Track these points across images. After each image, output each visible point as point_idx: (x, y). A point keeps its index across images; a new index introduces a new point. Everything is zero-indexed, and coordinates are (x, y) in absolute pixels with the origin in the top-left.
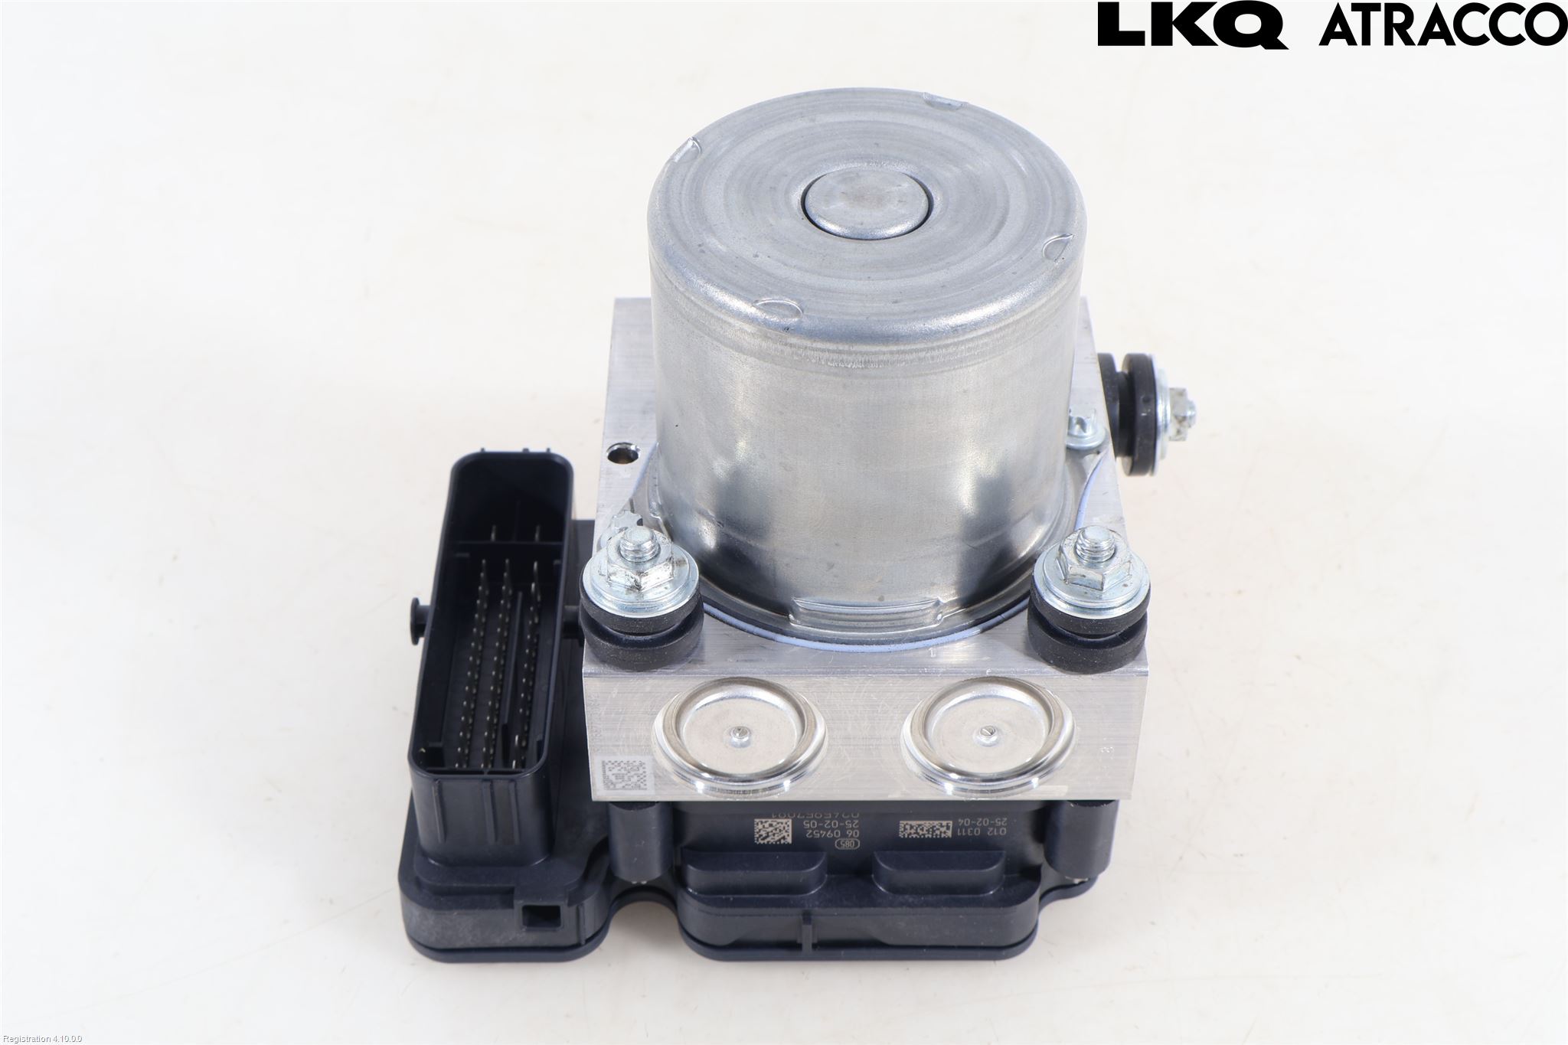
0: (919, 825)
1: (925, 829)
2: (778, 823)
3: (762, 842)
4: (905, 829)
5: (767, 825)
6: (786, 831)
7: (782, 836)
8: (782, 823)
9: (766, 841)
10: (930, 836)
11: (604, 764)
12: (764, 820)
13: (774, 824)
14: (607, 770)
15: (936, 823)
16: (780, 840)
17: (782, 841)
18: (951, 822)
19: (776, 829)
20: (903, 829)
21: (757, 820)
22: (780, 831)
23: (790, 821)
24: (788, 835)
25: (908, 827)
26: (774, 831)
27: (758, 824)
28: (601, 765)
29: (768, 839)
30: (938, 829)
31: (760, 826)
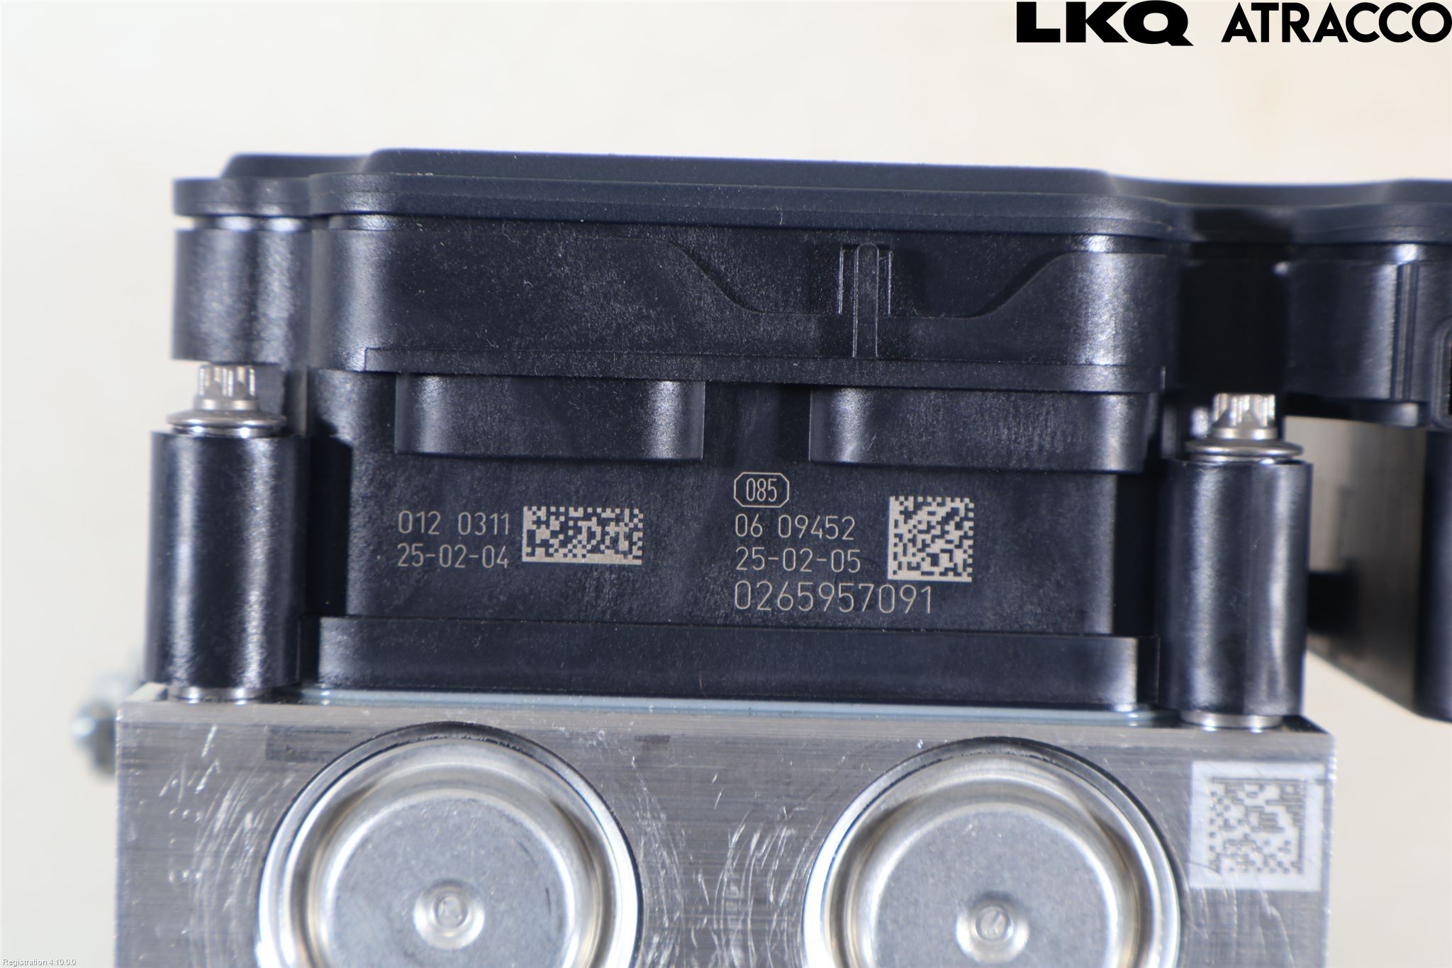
0: (595, 550)
1: (583, 537)
2: (918, 567)
3: (958, 504)
4: (629, 537)
5: (944, 560)
6: (900, 537)
7: (912, 522)
8: (910, 567)
9: (949, 505)
10: (572, 513)
11: (1298, 865)
12: (950, 578)
13: (926, 566)
14: (1294, 848)
15: (558, 558)
16: (918, 507)
17: (910, 504)
18: (525, 559)
19: (925, 545)
20: (636, 535)
21: (965, 578)
22: (913, 541)
23: (890, 576)
24: (896, 526)
25: (623, 545)
26: (928, 537)
27: (965, 565)
28: (1306, 865)
29: (942, 512)
30: (554, 534)
31: (959, 556)
